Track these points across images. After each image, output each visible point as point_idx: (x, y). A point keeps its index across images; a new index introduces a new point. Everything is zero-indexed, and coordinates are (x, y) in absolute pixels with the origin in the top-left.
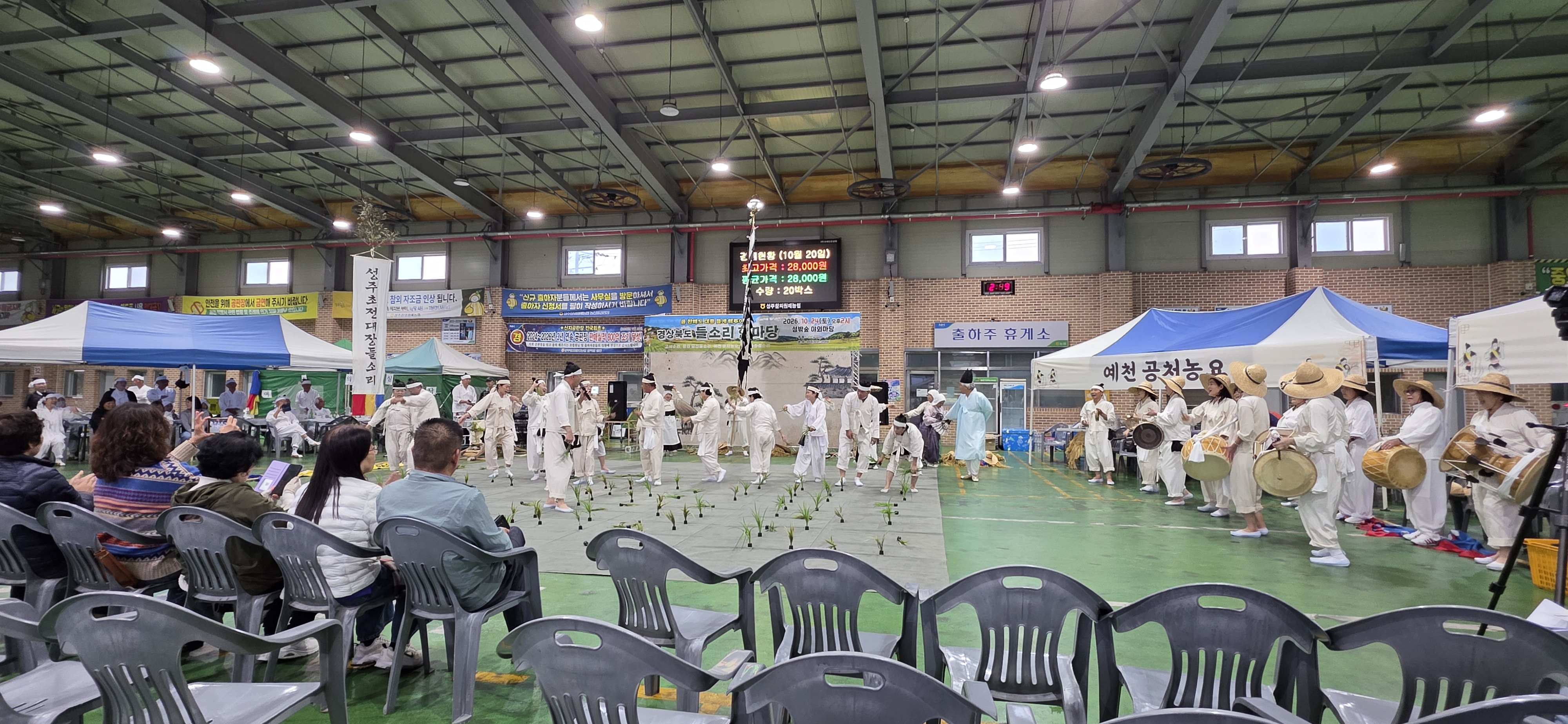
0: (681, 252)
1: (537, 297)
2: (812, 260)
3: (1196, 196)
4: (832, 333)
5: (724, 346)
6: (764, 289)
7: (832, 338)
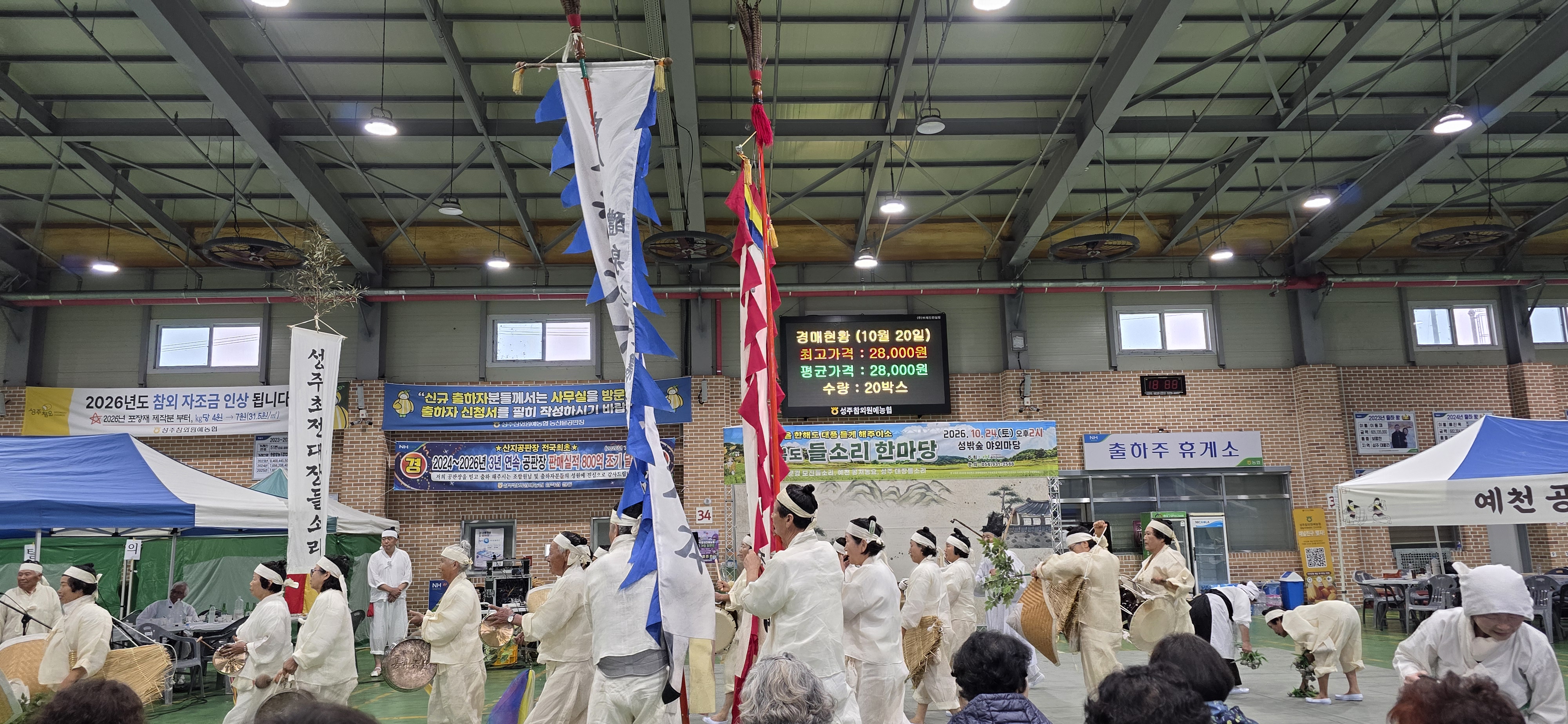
1: (450, 398)
2: (905, 344)
3: (1392, 271)
4: (1019, 451)
5: (855, 473)
6: (835, 385)
7: (1018, 458)
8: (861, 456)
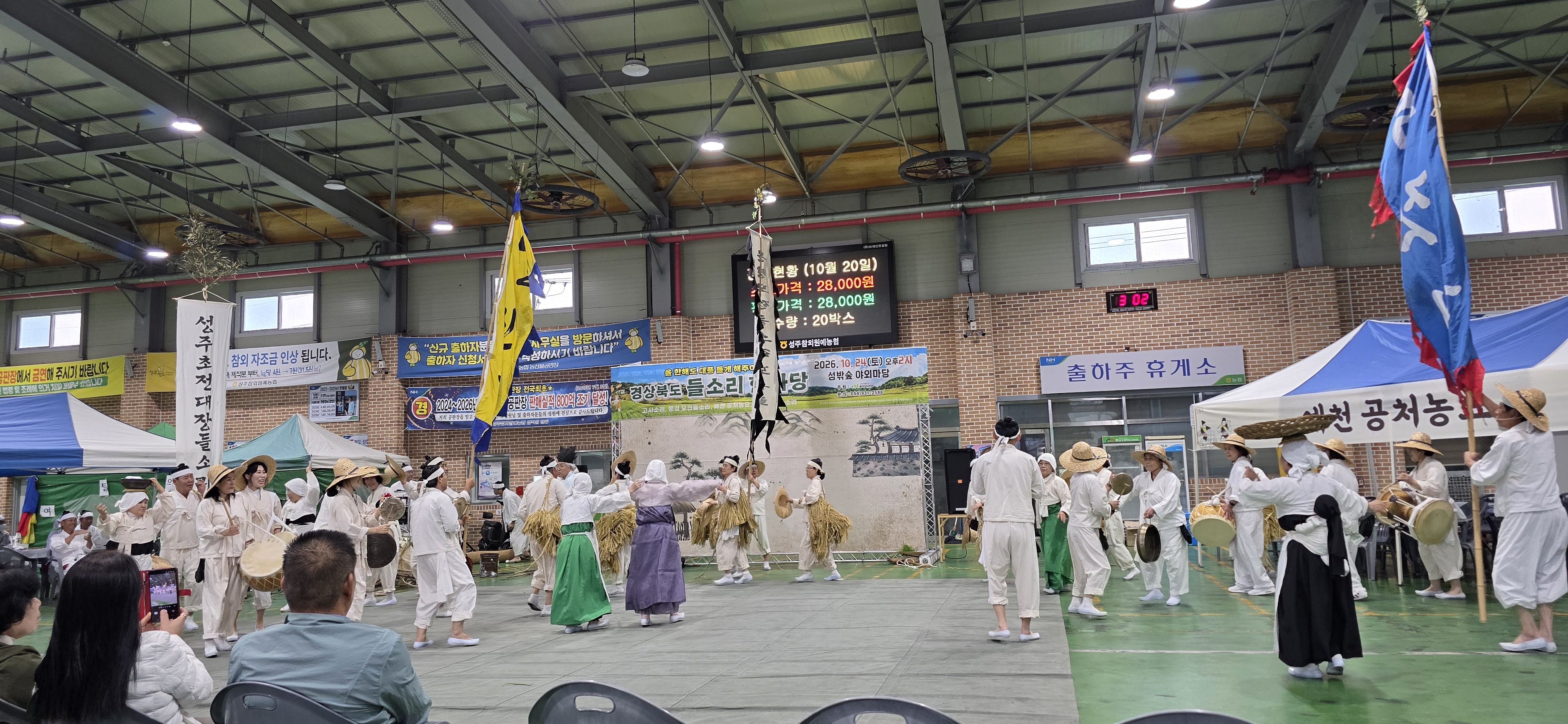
0: (661, 271)
1: (449, 347)
2: (852, 275)
4: (887, 379)
5: (729, 406)
6: (784, 320)
7: (887, 386)
8: (736, 390)
